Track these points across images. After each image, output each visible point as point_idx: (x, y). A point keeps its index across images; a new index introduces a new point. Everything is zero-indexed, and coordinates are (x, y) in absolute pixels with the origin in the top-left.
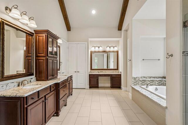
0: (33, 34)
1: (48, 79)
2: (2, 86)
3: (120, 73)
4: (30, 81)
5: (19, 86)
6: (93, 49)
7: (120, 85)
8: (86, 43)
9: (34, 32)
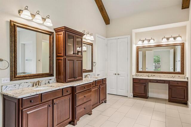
0: (52, 33)
1: (66, 81)
2: (14, 85)
3: (186, 80)
4: (49, 82)
5: (33, 86)
6: (140, 44)
7: (186, 100)
8: (129, 36)
9: (54, 31)
